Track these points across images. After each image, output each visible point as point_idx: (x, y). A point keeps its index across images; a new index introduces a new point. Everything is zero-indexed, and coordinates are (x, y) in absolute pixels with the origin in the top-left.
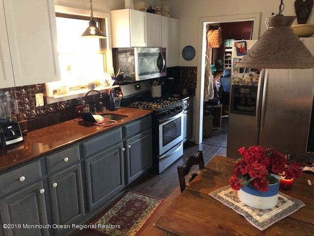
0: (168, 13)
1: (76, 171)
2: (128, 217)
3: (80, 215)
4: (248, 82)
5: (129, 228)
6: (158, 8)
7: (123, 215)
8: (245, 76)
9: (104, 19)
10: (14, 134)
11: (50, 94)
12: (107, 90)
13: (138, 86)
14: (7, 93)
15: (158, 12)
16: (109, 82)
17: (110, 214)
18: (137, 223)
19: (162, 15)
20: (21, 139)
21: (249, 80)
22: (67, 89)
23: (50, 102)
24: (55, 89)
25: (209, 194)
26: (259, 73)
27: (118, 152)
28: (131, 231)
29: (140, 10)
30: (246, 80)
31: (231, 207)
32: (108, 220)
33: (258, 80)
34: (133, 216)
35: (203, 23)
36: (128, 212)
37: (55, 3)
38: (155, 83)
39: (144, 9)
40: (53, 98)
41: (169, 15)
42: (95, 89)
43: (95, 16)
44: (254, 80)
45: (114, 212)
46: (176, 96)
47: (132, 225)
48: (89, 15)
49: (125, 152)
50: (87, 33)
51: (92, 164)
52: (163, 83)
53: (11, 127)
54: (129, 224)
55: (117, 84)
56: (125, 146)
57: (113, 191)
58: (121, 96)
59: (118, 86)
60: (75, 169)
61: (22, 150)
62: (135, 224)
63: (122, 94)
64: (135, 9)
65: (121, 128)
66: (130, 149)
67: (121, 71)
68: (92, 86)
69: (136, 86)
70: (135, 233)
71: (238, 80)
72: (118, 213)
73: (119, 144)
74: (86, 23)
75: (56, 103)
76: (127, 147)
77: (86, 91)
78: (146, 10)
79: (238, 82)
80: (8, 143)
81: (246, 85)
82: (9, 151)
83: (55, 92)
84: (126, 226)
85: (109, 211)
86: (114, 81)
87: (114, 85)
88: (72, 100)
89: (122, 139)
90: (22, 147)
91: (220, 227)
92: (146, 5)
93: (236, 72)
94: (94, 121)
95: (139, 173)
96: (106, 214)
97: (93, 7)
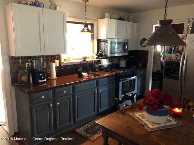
0: (132, 20)
1: (70, 99)
2: (96, 129)
3: (70, 123)
4: (175, 59)
5: (95, 134)
6: (126, 17)
7: (93, 127)
8: (173, 56)
9: (94, 24)
10: (42, 77)
11: (62, 61)
12: (93, 61)
13: (111, 60)
14: (41, 58)
15: (126, 20)
16: (94, 57)
17: (86, 126)
18: (100, 132)
19: (128, 21)
20: (45, 80)
21: (175, 58)
22: (71, 59)
23: (62, 65)
24: (65, 59)
25: (130, 114)
26: (181, 54)
27: (93, 93)
28: (95, 135)
29: (114, 19)
30: (174, 58)
31: (139, 120)
32: (84, 129)
33: (181, 58)
34: (98, 129)
35: (153, 26)
36: (96, 127)
37: (67, 16)
38: (122, 59)
39: (116, 18)
40: (63, 63)
41: (132, 21)
42: (86, 60)
43: (87, 22)
44: (178, 58)
45: (89, 125)
46: (134, 67)
47: (97, 133)
48: (85, 22)
49: (98, 93)
50: (83, 31)
51: (78, 97)
52: (127, 59)
53: (42, 74)
54: (95, 132)
55: (99, 58)
56: (98, 90)
57: (89, 114)
58: (100, 64)
59: (99, 59)
60: (69, 98)
61: (46, 86)
62: (98, 133)
63: (101, 64)
64: (111, 18)
65: (96, 80)
66: (101, 92)
67: (101, 51)
68: (85, 58)
69: (109, 60)
70: (97, 137)
71: (168, 58)
72: (91, 126)
73: (94, 89)
74: (83, 26)
75: (65, 66)
76: (99, 91)
77: (81, 61)
78: (118, 18)
79: (169, 59)
80: (39, 81)
81: (173, 61)
82: (40, 85)
83: (65, 60)
84: (93, 133)
85: (87, 125)
86: (97, 56)
87: (96, 58)
88: (73, 65)
89: (96, 86)
90: (46, 84)
91: (128, 127)
92: (118, 16)
93: (167, 53)
94: (82, 75)
95: (106, 107)
96: (85, 126)
97: (87, 18)
